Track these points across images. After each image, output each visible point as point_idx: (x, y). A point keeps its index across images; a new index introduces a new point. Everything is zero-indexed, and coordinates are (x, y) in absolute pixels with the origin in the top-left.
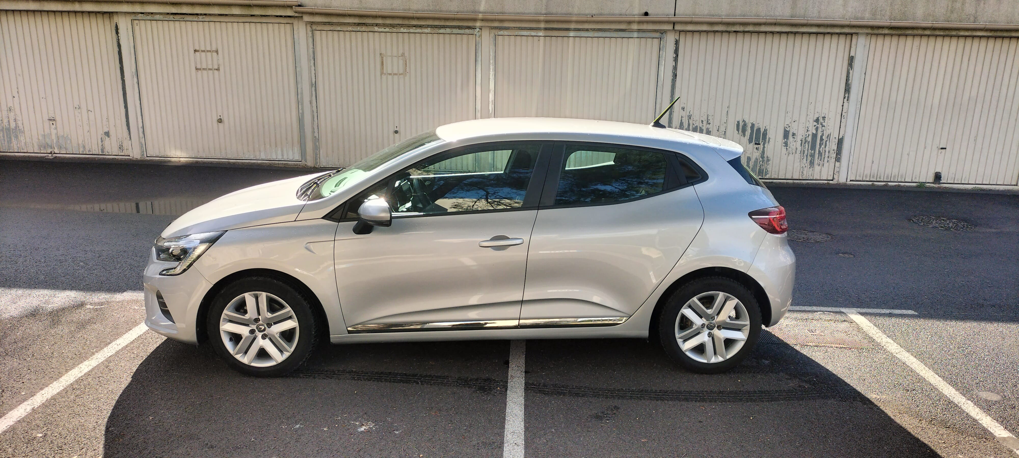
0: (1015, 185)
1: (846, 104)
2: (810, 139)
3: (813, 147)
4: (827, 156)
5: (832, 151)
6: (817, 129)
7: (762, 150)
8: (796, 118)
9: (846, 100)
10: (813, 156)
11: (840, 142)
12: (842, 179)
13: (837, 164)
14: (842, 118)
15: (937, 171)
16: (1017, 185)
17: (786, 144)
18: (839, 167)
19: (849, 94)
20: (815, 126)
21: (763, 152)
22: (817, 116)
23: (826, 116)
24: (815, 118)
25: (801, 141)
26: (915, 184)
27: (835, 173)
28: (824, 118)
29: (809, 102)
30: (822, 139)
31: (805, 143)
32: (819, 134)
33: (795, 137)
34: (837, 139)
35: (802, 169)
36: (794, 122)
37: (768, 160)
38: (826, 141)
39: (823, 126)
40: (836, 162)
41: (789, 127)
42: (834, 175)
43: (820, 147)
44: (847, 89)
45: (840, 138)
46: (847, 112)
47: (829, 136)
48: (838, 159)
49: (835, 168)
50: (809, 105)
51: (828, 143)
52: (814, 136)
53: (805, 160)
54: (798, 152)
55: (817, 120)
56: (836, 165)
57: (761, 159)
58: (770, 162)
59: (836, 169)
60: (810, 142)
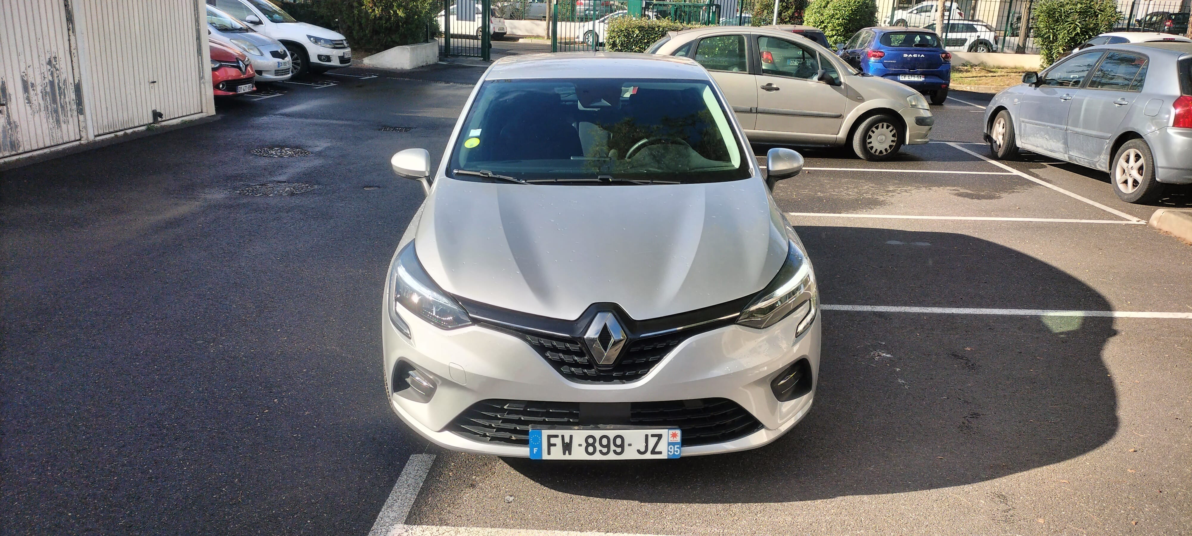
0: (200, 113)
1: (72, 38)
2: (48, 89)
3: (54, 101)
4: (69, 109)
5: (72, 102)
6: (52, 74)
7: (6, 113)
8: (29, 63)
9: (71, 32)
10: (56, 111)
11: (78, 89)
12: (90, 135)
13: (81, 117)
14: (73, 57)
15: (154, 108)
16: (202, 112)
17: (29, 102)
18: (85, 121)
19: (72, 24)
20: (49, 70)
21: (8, 116)
22: (48, 57)
23: (57, 56)
24: (48, 60)
25: (42, 92)
26: (143, 128)
27: (81, 129)
28: (55, 58)
29: (36, 38)
30: (60, 88)
31: (46, 96)
32: (56, 81)
33: (34, 88)
34: (73, 84)
35: (51, 132)
36: (29, 67)
37: (16, 127)
38: (64, 90)
39: (57, 70)
40: (80, 116)
41: (26, 75)
42: (81, 132)
43: (60, 100)
44: (70, 19)
45: (76, 83)
46: (76, 48)
47: (65, 81)
48: (81, 111)
49: (80, 123)
50: (38, 43)
51: (66, 91)
52: (52, 83)
53: (50, 118)
54: (42, 109)
55: (49, 63)
56: (80, 119)
57: (8, 126)
58: (19, 129)
59: (82, 124)
60: (50, 93)
